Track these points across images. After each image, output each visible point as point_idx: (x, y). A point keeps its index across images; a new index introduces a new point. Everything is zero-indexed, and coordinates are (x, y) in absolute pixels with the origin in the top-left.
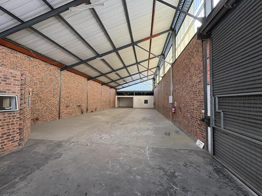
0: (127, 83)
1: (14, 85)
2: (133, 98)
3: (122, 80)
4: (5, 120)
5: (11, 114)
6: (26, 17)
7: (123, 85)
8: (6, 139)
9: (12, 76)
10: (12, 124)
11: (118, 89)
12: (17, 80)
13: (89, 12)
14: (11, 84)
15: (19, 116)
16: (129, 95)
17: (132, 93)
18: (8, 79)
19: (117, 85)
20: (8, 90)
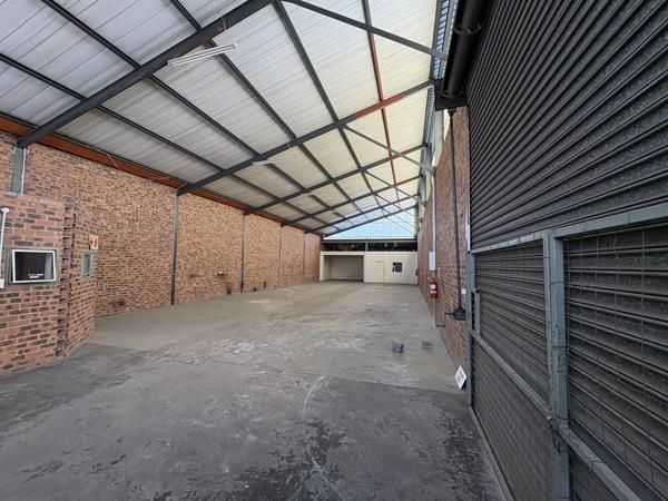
0: (345, 219)
1: (50, 229)
2: (362, 257)
3: (330, 212)
4: (28, 300)
5: (41, 288)
6: (87, 89)
7: (337, 225)
8: (30, 339)
9: (46, 212)
10: (43, 309)
11: (327, 236)
12: (57, 220)
13: (214, 64)
14: (43, 228)
15: (58, 294)
16: (353, 250)
17: (360, 246)
18: (38, 217)
19: (321, 225)
20: (37, 239)
